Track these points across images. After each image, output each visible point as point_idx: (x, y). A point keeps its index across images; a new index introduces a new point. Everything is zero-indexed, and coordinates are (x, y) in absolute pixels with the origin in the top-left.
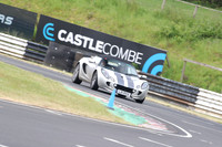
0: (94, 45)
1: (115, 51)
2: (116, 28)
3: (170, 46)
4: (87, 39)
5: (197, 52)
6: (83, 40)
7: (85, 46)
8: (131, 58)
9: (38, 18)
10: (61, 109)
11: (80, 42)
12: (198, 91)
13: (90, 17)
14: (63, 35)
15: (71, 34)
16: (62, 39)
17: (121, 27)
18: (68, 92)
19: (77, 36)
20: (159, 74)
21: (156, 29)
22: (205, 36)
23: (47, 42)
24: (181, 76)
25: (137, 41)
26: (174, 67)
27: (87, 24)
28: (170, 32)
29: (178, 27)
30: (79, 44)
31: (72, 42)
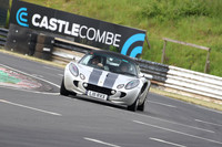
0: (70, 29)
1: (91, 34)
2: (95, 9)
3: (151, 26)
4: (62, 22)
5: (180, 31)
6: (58, 25)
7: (60, 30)
8: (109, 41)
11: (56, 26)
14: (37, 20)
15: (45, 18)
16: (36, 24)
17: (101, 8)
19: (52, 20)
20: (138, 56)
21: (137, 9)
22: (189, 13)
24: (161, 57)
25: (116, 23)
26: (155, 47)
27: (64, 7)
28: (152, 11)
29: (161, 6)
30: (54, 29)
31: (46, 27)
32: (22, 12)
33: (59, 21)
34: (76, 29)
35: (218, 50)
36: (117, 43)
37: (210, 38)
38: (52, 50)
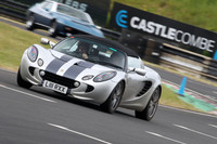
0: (166, 33)
1: (187, 38)
2: (188, 15)
4: (159, 26)
7: (157, 33)
8: (203, 46)
9: (112, 6)
11: (153, 29)
13: (163, 5)
15: (143, 22)
16: (135, 26)
17: (194, 14)
19: (150, 23)
23: (119, 29)
25: (209, 29)
27: (160, 12)
30: (152, 31)
31: (145, 29)
32: (122, 14)
33: (157, 25)
34: (172, 33)
36: (211, 48)
38: (161, 55)
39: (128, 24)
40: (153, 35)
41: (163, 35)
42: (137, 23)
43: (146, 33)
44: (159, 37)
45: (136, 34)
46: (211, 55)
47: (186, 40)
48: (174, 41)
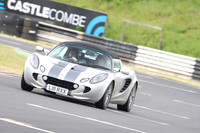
0: (41, 12)
1: (60, 16)
3: (110, 8)
4: (34, 6)
6: (31, 8)
7: (32, 13)
8: (75, 22)
10: (13, 71)
11: (29, 9)
12: (137, 48)
16: (11, 8)
18: (18, 55)
19: (26, 4)
20: (101, 34)
24: (121, 36)
25: (79, 6)
26: (115, 28)
30: (27, 11)
31: (21, 10)
33: (32, 5)
34: (46, 12)
35: (169, 30)
36: (82, 23)
37: (160, 19)
38: (37, 33)
39: (5, 6)
40: (29, 15)
41: (38, 14)
42: (13, 4)
43: (23, 13)
44: (35, 16)
45: (13, 15)
46: (83, 30)
47: (60, 18)
48: (49, 19)
